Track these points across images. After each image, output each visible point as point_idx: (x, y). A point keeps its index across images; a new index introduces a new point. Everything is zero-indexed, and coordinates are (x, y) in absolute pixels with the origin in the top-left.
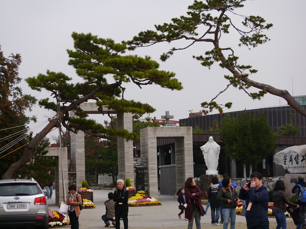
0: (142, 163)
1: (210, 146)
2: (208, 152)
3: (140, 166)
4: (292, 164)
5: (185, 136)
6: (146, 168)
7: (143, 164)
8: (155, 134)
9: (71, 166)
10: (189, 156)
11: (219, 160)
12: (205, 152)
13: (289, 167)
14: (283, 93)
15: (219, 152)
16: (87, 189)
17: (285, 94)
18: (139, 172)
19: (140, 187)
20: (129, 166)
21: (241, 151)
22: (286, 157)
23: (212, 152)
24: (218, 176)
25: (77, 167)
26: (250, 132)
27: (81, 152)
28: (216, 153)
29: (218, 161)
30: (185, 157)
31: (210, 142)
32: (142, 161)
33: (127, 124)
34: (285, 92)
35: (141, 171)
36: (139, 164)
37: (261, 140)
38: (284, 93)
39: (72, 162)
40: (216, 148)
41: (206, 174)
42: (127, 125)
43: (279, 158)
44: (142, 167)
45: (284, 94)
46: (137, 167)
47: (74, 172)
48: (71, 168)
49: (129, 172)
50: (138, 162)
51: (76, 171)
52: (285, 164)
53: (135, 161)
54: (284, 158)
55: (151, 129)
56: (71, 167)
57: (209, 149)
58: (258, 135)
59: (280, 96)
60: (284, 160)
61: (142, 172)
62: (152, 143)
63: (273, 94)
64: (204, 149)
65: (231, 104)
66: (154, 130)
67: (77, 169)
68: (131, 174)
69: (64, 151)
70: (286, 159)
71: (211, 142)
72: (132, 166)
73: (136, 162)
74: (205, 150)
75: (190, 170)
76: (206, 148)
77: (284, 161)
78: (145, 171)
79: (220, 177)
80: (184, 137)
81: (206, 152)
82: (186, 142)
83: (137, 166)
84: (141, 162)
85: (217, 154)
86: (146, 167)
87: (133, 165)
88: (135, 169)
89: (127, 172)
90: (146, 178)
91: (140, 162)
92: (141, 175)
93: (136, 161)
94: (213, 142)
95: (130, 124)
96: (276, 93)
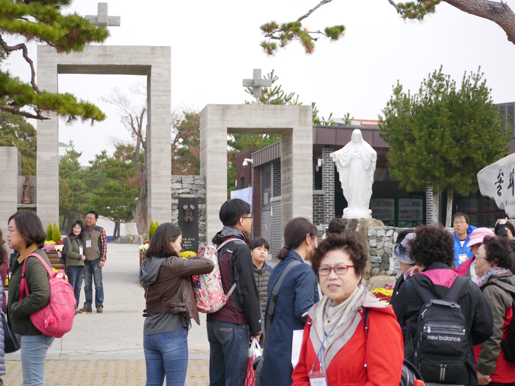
0: (194, 187)
1: (355, 151)
2: (348, 166)
3: (189, 193)
4: (513, 195)
5: (296, 128)
6: (203, 201)
7: (197, 191)
8: (223, 120)
9: (26, 190)
10: (302, 174)
11: (373, 185)
12: (342, 166)
13: (506, 203)
14: (494, 9)
15: (374, 165)
16: (56, 244)
17: (498, 13)
18: (185, 207)
19: (187, 244)
20: (161, 194)
21: (423, 164)
22: (501, 176)
23: (357, 165)
24: (369, 222)
25: (38, 192)
26: (445, 119)
27: (49, 159)
28: (367, 168)
29: (372, 187)
30: (294, 175)
31: (354, 142)
32: (194, 183)
33: (159, 96)
34: (500, 7)
35: (189, 207)
36: (188, 190)
37: (471, 141)
38: (498, 8)
39: (28, 182)
40: (367, 156)
41: (343, 217)
42: (157, 98)
43: (488, 179)
44: (192, 196)
45: (496, 11)
46: (182, 196)
47: (32, 206)
48: (26, 195)
49: (161, 209)
50: (185, 185)
51: (36, 204)
52: (499, 194)
53: (178, 182)
54: (498, 178)
55: (213, 109)
56: (26, 193)
57: (351, 159)
58: (464, 127)
59: (486, 18)
60: (498, 184)
61: (191, 209)
62: (216, 142)
63: (470, 12)
64: (340, 158)
65: (342, 29)
66: (220, 111)
67: (39, 198)
68: (163, 212)
69: (9, 154)
70: (501, 181)
71: (357, 142)
72: (167, 194)
73: (180, 184)
74: (341, 161)
75: (305, 207)
76: (345, 157)
77: (498, 187)
78: (200, 206)
79: (375, 224)
80: (292, 129)
81: (344, 165)
82: (296, 141)
83: (182, 193)
84: (190, 187)
85: (369, 170)
86: (202, 196)
87: (170, 192)
88: (177, 201)
89: (154, 208)
90: (201, 223)
91: (190, 185)
92: (189, 215)
93: (181, 182)
94: (360, 142)
95: (165, 96)
96: (477, 10)
